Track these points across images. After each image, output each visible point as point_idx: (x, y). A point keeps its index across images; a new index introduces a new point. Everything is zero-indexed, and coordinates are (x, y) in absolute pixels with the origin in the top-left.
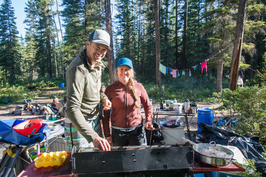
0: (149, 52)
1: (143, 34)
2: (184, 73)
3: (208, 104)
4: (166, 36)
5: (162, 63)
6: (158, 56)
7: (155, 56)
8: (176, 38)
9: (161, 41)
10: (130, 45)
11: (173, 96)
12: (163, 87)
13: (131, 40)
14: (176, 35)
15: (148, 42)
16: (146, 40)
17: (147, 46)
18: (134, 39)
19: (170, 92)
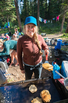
0: (35, 11)
1: (32, 2)
2: (49, 21)
3: (57, 35)
4: (42, 3)
5: (40, 17)
6: (39, 13)
7: (37, 13)
8: (46, 4)
9: (40, 5)
10: (27, 7)
11: (44, 31)
12: (40, 27)
13: (27, 5)
14: (46, 2)
15: (34, 6)
16: (33, 5)
17: (34, 8)
18: (28, 4)
19: (43, 29)
